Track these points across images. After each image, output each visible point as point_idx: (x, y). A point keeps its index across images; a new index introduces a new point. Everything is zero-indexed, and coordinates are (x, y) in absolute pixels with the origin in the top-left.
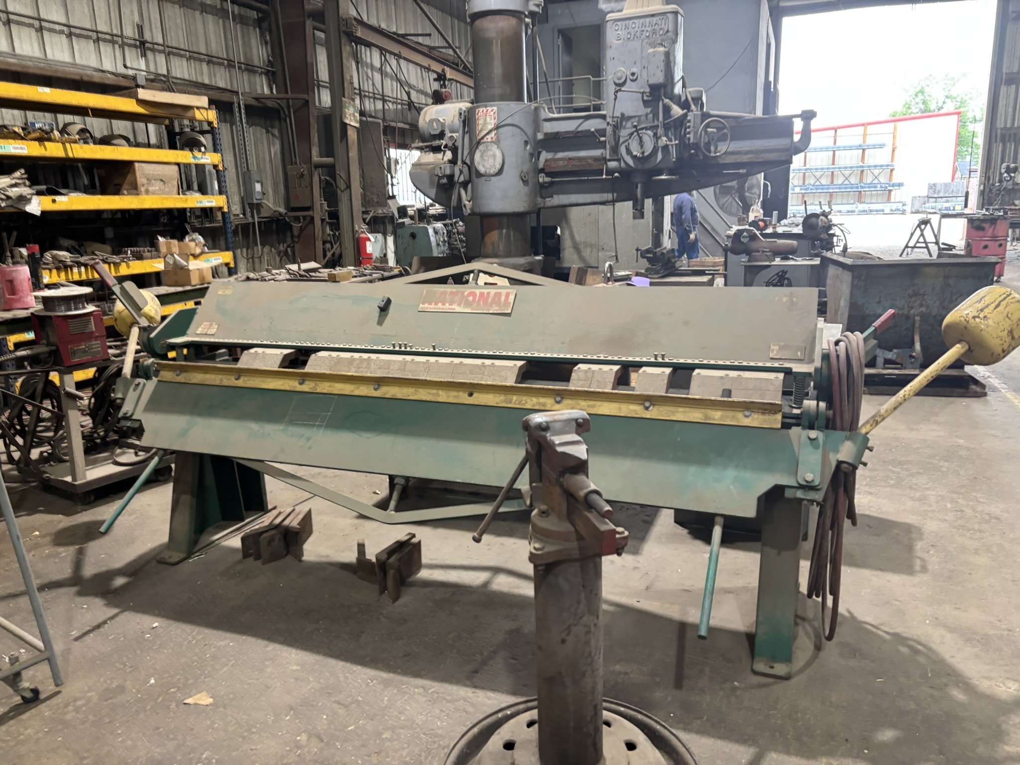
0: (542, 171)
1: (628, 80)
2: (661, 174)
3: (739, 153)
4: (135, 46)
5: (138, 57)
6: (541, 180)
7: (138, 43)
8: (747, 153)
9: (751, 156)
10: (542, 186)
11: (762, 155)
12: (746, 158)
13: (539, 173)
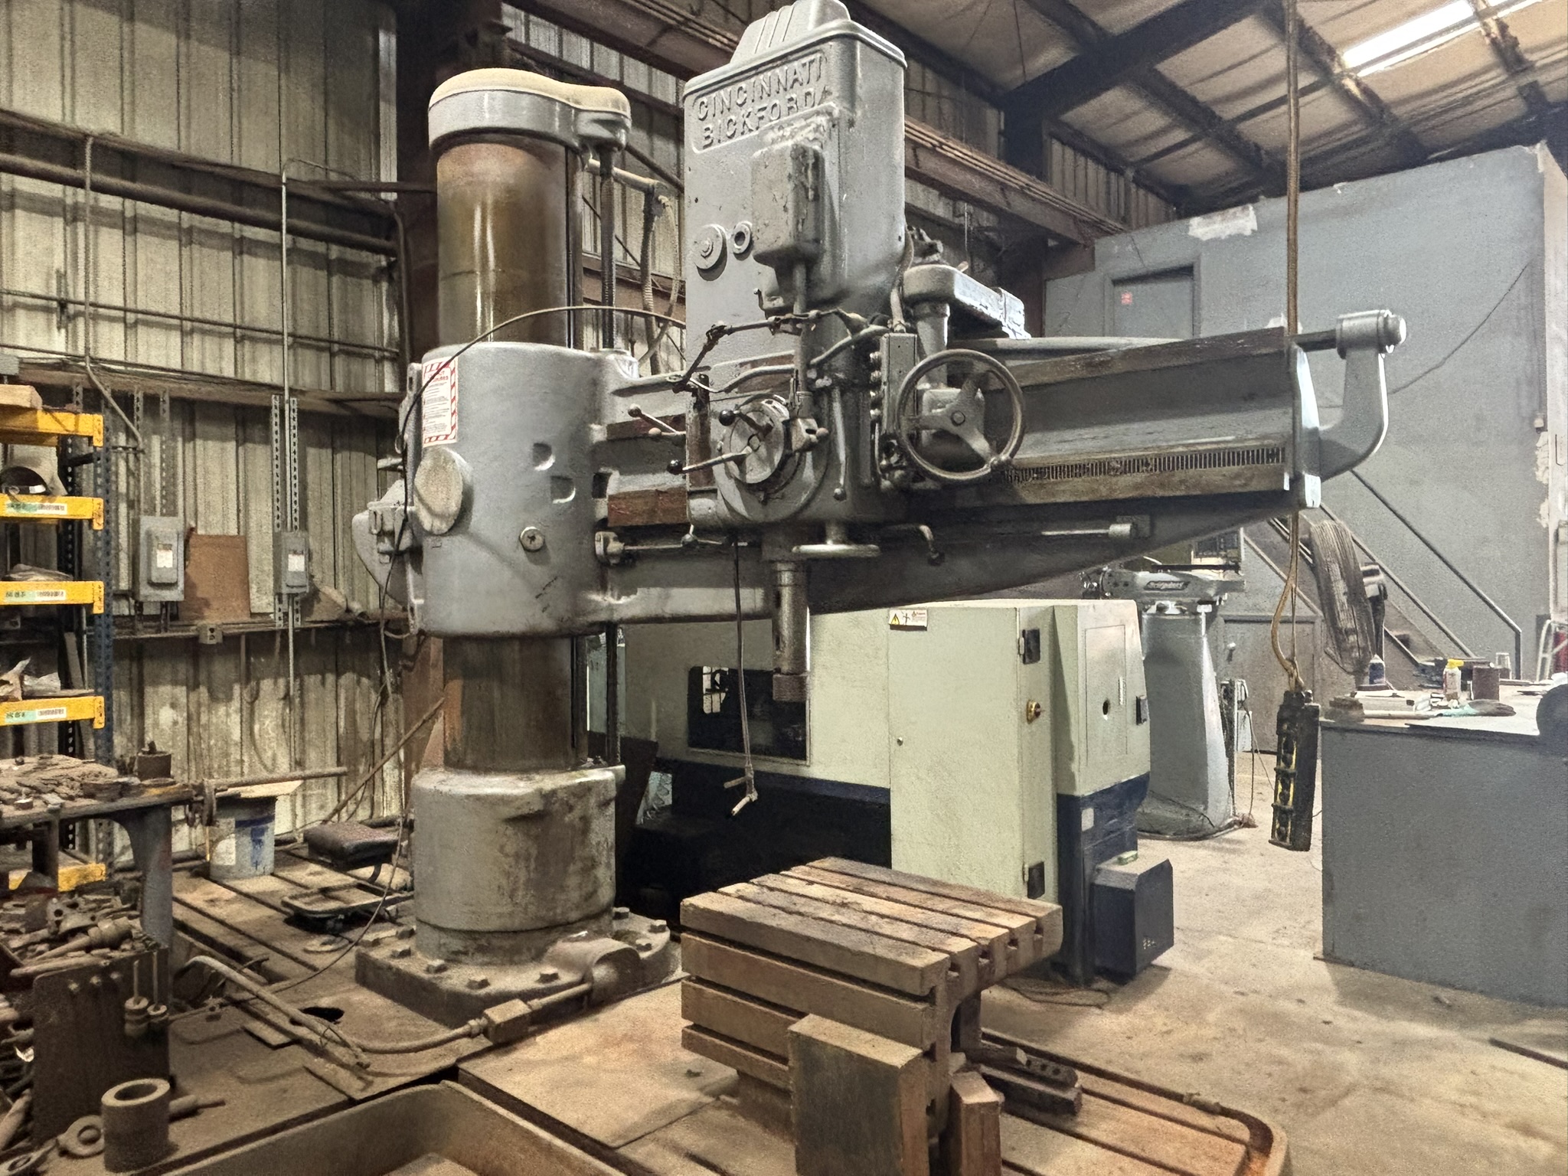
0: (603, 525)
1: (731, 259)
2: (821, 539)
3: (1102, 468)
4: (47, 310)
5: (49, 329)
6: (599, 548)
7: (55, 304)
8: (1130, 466)
9: (1139, 477)
10: (604, 563)
11: (1179, 475)
12: (1124, 486)
13: (594, 532)
